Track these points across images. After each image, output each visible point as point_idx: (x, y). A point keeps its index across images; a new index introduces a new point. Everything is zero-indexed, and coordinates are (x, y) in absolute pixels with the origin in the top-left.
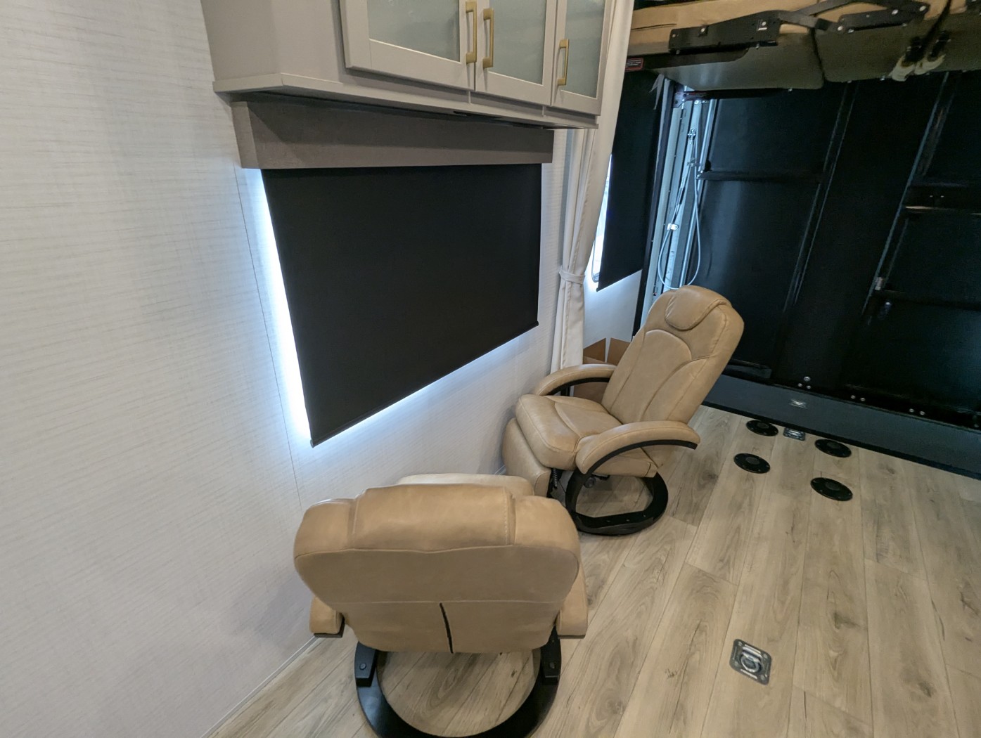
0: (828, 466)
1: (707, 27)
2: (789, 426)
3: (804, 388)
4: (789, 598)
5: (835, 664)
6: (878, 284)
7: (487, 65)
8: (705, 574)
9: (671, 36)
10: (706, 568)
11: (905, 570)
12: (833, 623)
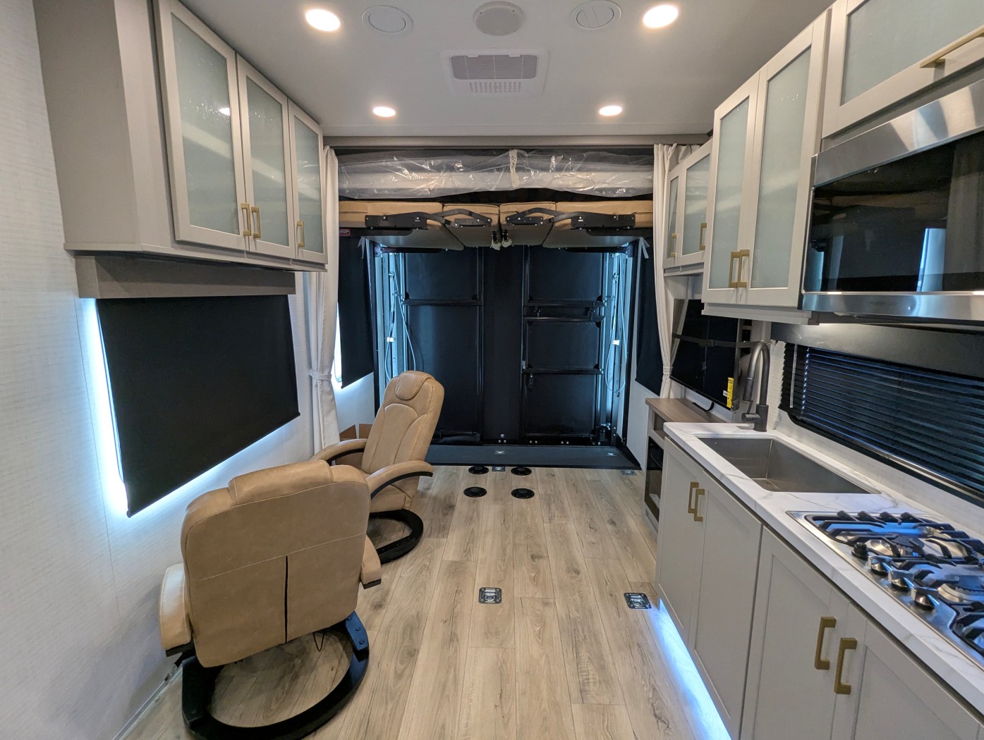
0: (521, 482)
1: (387, 216)
2: (494, 465)
3: (502, 443)
4: (507, 558)
5: (534, 579)
6: (524, 365)
7: (256, 237)
8: (456, 562)
9: (366, 220)
10: (456, 558)
11: (564, 522)
12: (531, 560)
